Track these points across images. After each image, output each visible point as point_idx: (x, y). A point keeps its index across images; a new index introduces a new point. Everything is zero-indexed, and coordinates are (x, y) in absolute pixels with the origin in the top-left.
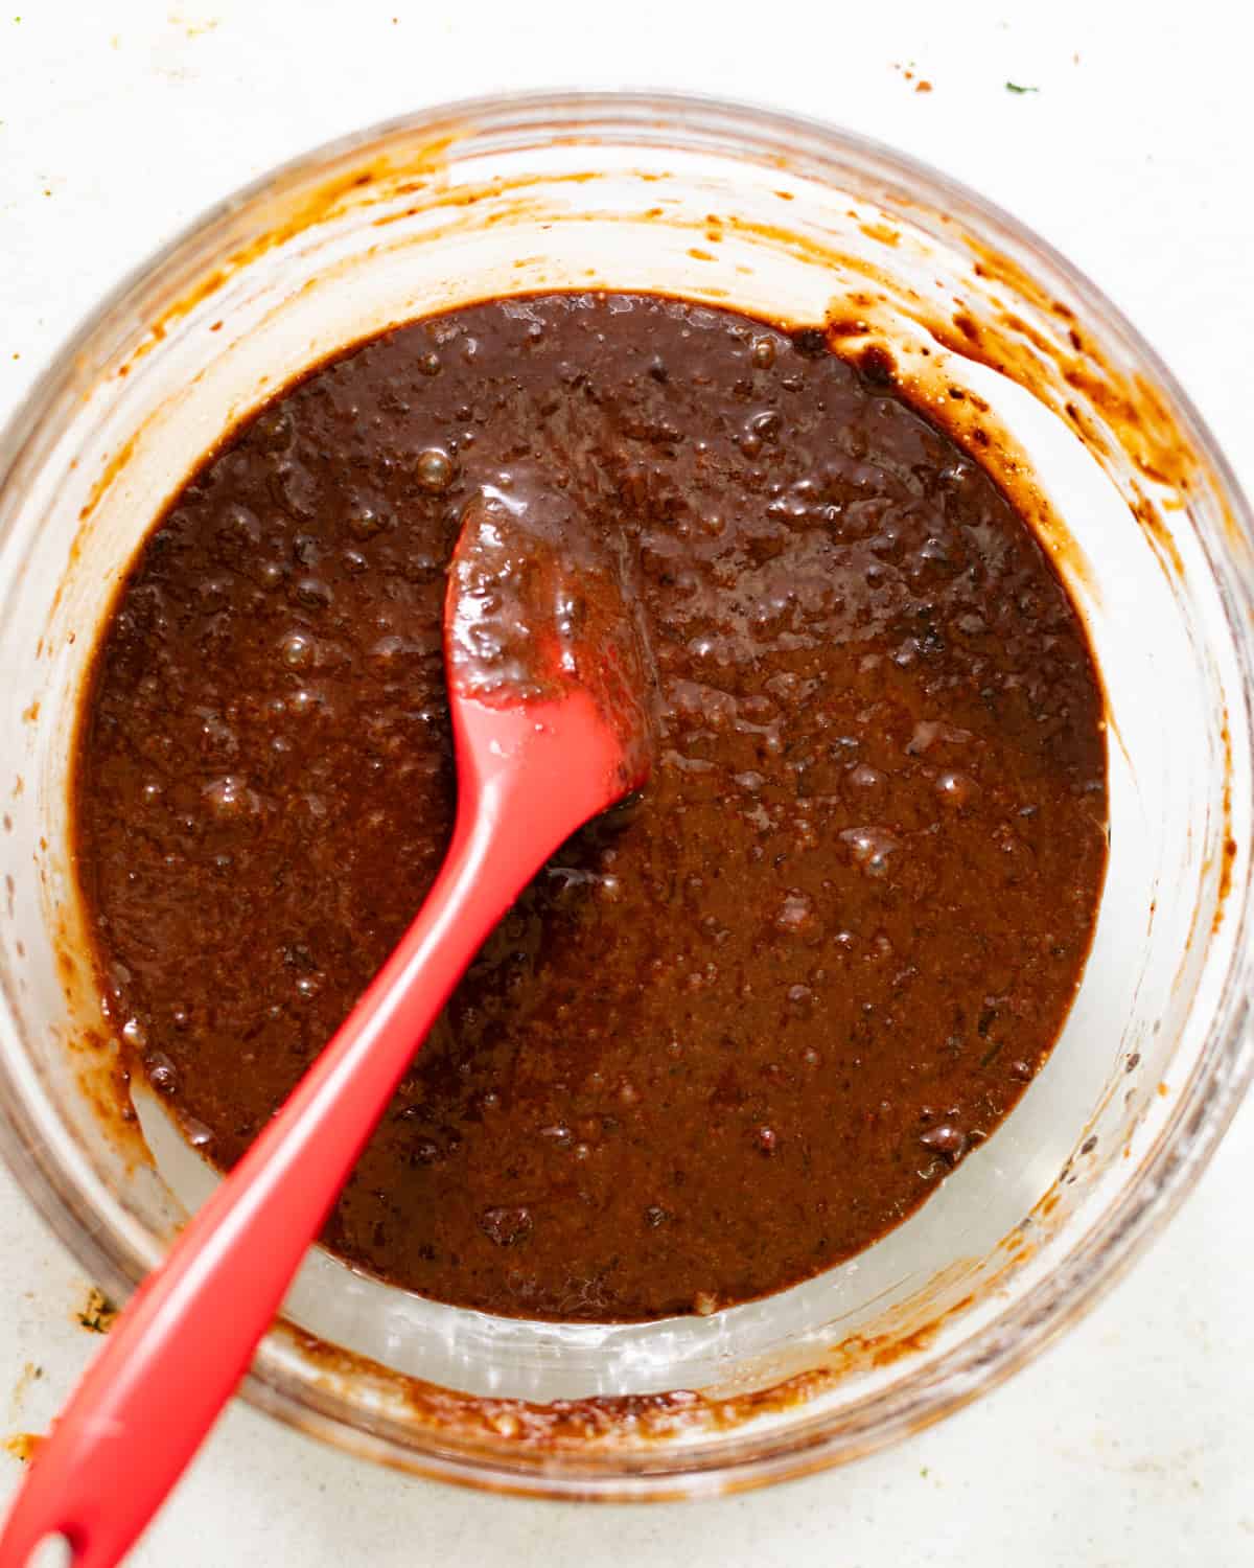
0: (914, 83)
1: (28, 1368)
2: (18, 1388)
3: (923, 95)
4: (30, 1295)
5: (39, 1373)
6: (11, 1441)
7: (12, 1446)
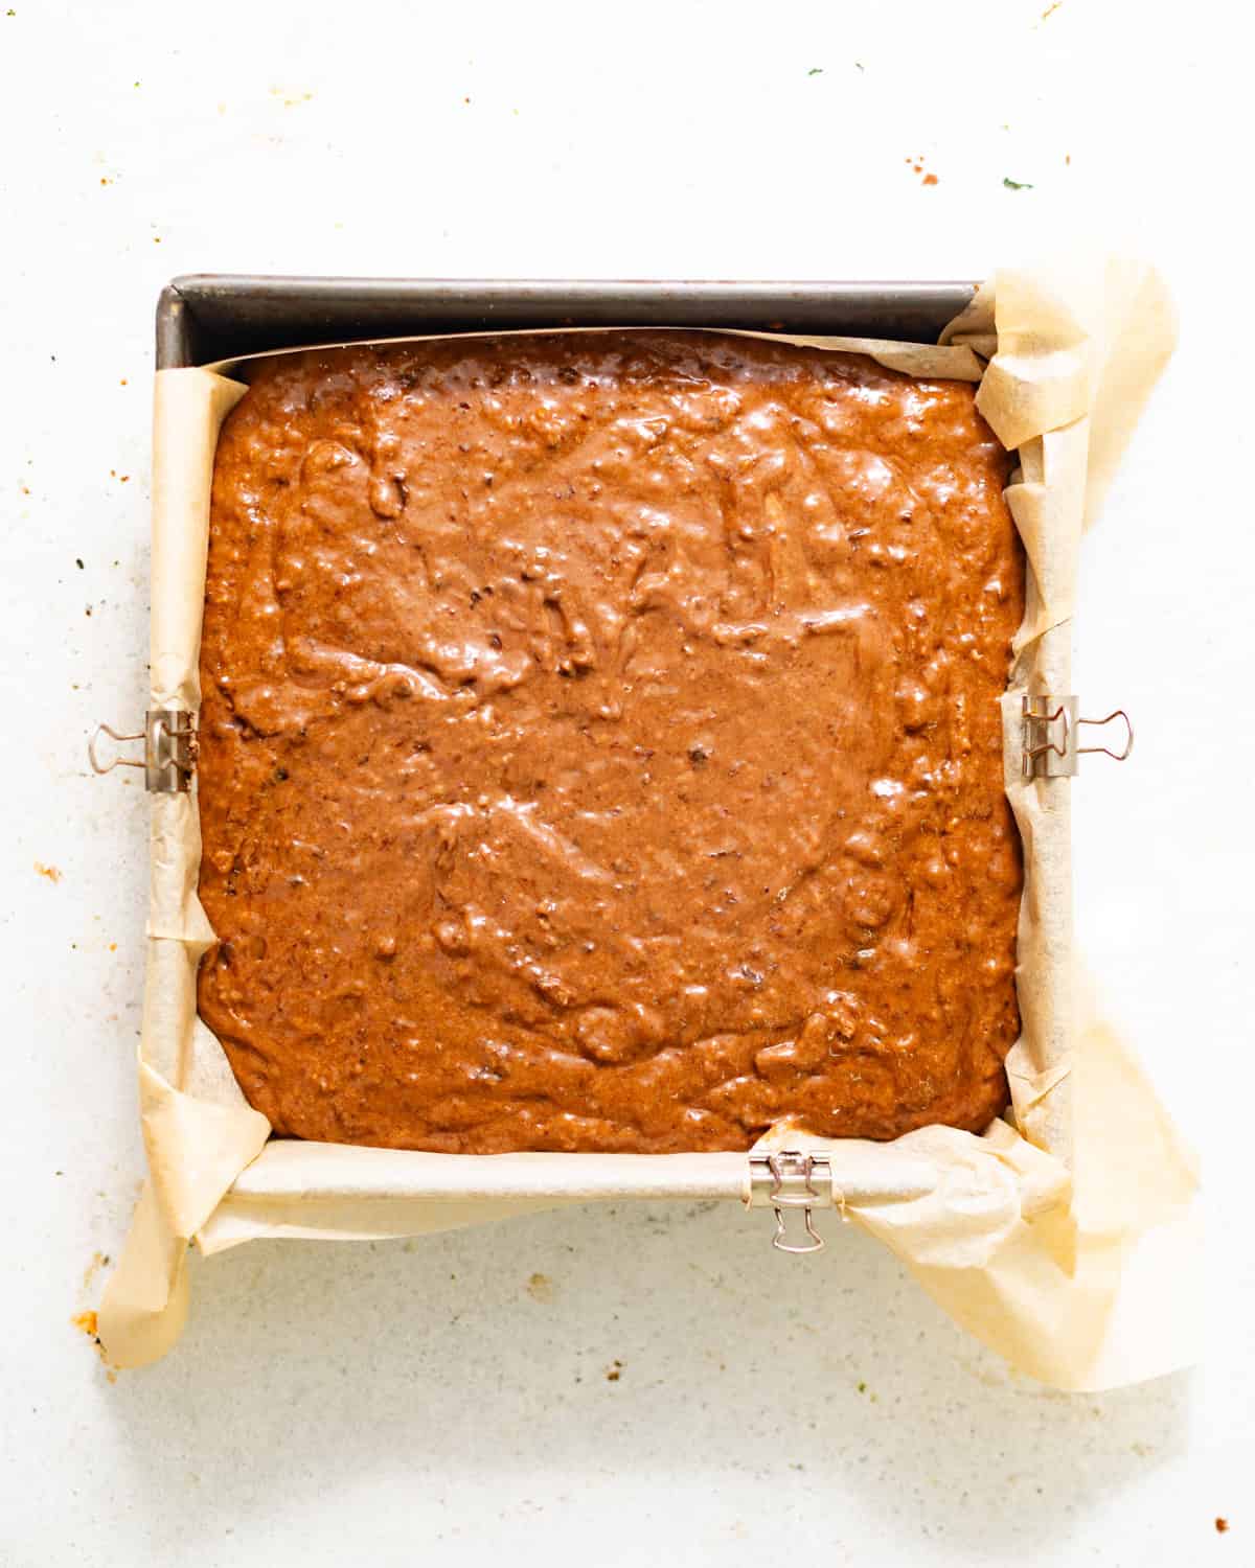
0: (922, 176)
1: (97, 1256)
2: (88, 1274)
3: (929, 187)
4: (102, 1195)
5: (106, 1260)
6: (79, 1317)
7: (81, 1322)
